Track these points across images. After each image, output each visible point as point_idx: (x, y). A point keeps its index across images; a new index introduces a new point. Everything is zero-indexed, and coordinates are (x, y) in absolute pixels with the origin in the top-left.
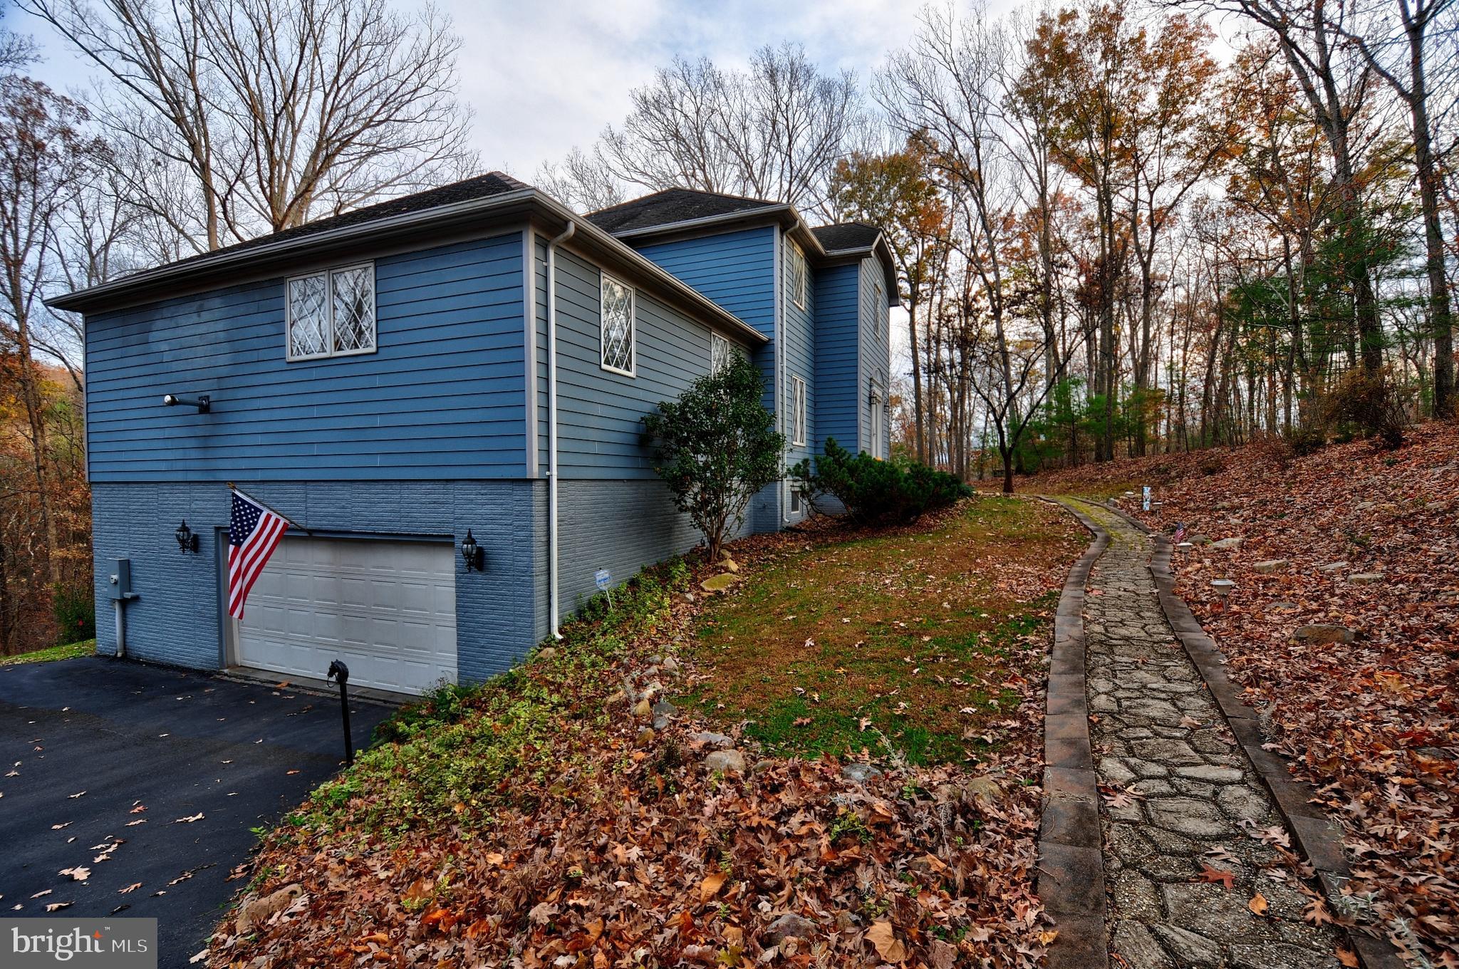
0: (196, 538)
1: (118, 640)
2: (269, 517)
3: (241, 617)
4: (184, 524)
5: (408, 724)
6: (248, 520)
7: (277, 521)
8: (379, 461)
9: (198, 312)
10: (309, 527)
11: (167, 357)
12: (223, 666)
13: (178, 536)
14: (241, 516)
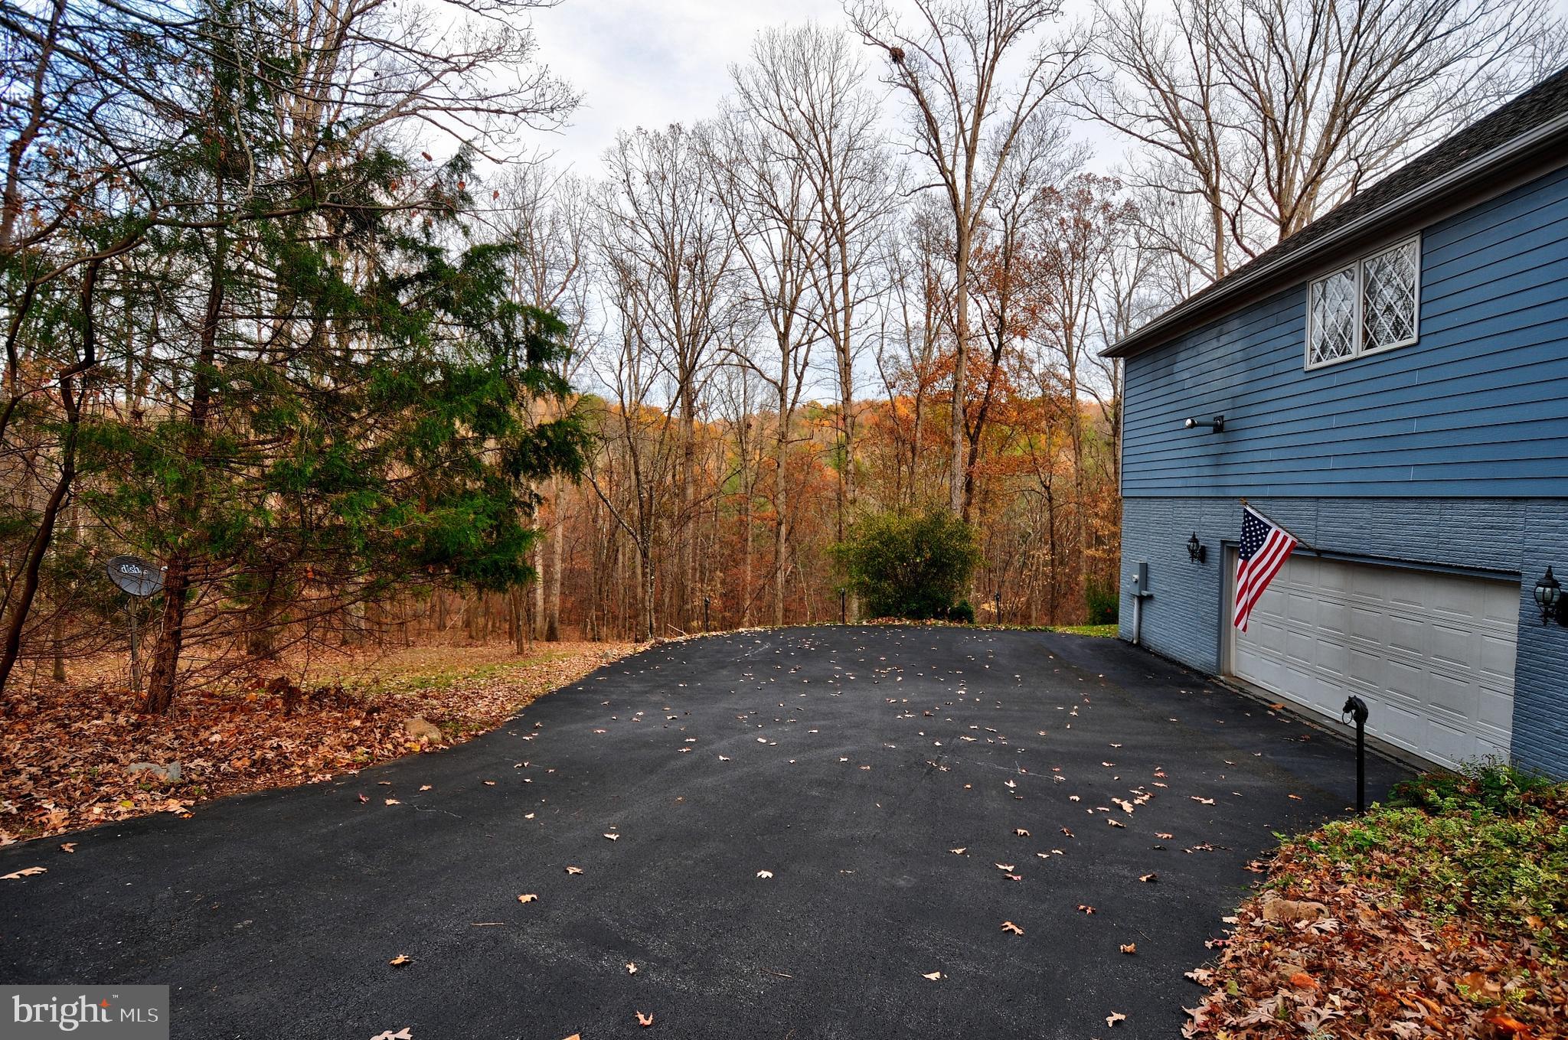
0: (1203, 549)
1: (1135, 630)
2: (1277, 534)
3: (1244, 629)
4: (1194, 536)
5: (1443, 797)
6: (1257, 536)
7: (1285, 539)
8: (1412, 474)
9: (1218, 337)
10: (1318, 547)
11: (1188, 384)
12: (1220, 671)
13: (1189, 546)
14: (1251, 532)
